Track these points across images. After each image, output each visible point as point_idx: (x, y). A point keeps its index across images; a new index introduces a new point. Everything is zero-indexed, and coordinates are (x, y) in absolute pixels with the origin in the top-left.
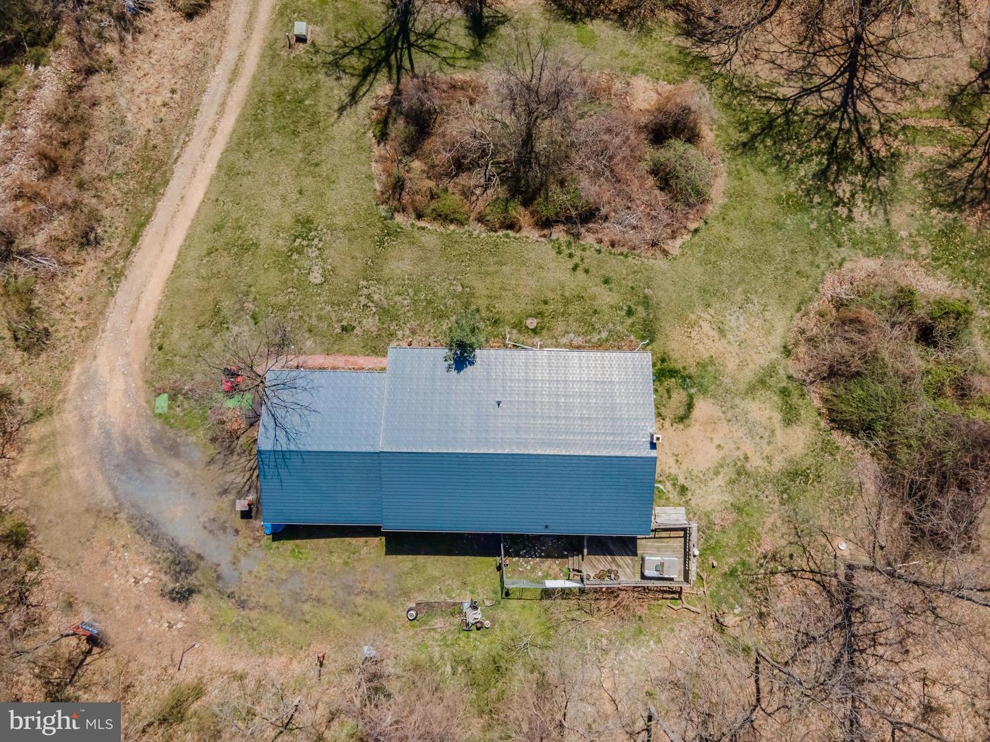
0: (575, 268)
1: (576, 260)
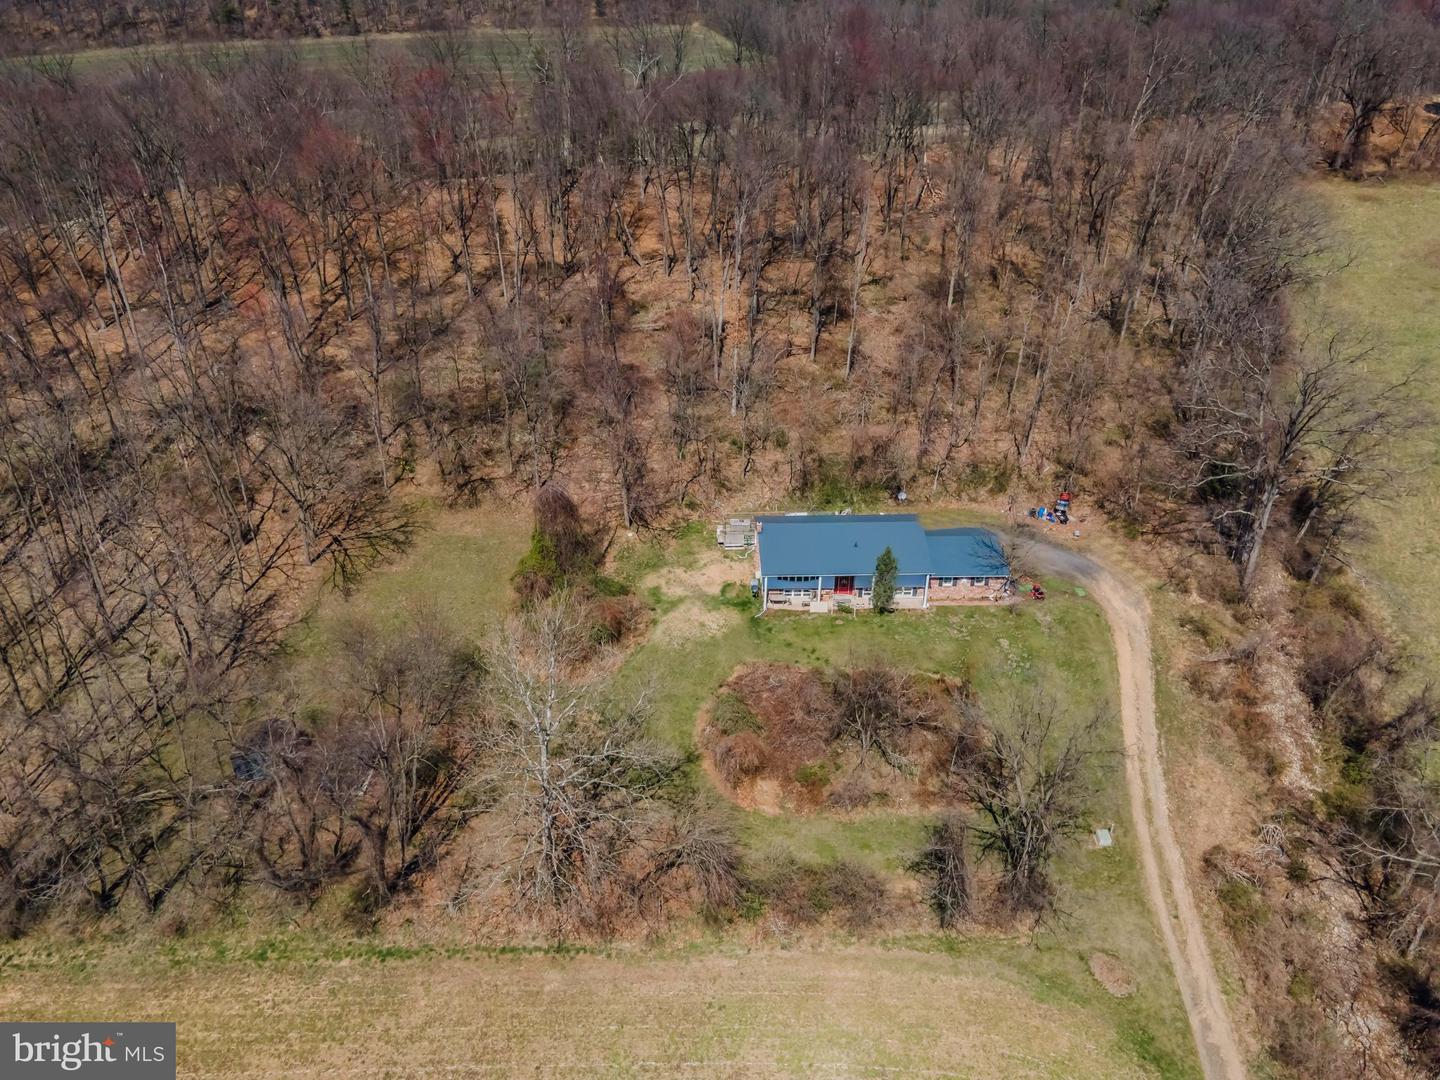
0: (813, 651)
1: (813, 656)
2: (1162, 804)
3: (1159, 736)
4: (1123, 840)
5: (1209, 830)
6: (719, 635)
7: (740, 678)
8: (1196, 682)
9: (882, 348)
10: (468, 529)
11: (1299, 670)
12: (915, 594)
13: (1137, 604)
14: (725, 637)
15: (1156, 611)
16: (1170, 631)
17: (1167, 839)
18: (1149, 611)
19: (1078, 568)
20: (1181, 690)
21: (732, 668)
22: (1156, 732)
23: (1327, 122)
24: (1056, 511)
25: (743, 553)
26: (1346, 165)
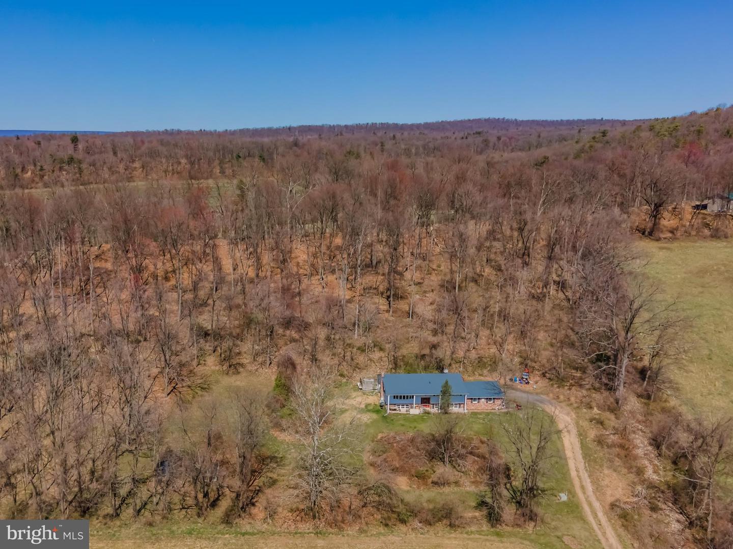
0: (415, 427)
1: (416, 429)
2: (590, 488)
3: (585, 463)
4: (572, 499)
5: (612, 495)
6: (368, 422)
7: (382, 437)
8: (600, 441)
9: (425, 310)
10: (238, 383)
11: (650, 438)
12: (460, 407)
13: (568, 414)
14: (372, 423)
15: (577, 417)
16: (585, 424)
17: (593, 499)
18: (574, 416)
19: (538, 401)
20: (593, 446)
21: (377, 434)
22: (583, 461)
23: (638, 215)
24: (523, 378)
25: (372, 392)
26: (651, 234)
